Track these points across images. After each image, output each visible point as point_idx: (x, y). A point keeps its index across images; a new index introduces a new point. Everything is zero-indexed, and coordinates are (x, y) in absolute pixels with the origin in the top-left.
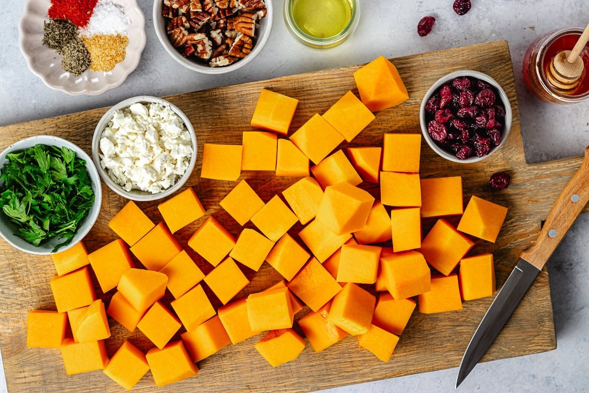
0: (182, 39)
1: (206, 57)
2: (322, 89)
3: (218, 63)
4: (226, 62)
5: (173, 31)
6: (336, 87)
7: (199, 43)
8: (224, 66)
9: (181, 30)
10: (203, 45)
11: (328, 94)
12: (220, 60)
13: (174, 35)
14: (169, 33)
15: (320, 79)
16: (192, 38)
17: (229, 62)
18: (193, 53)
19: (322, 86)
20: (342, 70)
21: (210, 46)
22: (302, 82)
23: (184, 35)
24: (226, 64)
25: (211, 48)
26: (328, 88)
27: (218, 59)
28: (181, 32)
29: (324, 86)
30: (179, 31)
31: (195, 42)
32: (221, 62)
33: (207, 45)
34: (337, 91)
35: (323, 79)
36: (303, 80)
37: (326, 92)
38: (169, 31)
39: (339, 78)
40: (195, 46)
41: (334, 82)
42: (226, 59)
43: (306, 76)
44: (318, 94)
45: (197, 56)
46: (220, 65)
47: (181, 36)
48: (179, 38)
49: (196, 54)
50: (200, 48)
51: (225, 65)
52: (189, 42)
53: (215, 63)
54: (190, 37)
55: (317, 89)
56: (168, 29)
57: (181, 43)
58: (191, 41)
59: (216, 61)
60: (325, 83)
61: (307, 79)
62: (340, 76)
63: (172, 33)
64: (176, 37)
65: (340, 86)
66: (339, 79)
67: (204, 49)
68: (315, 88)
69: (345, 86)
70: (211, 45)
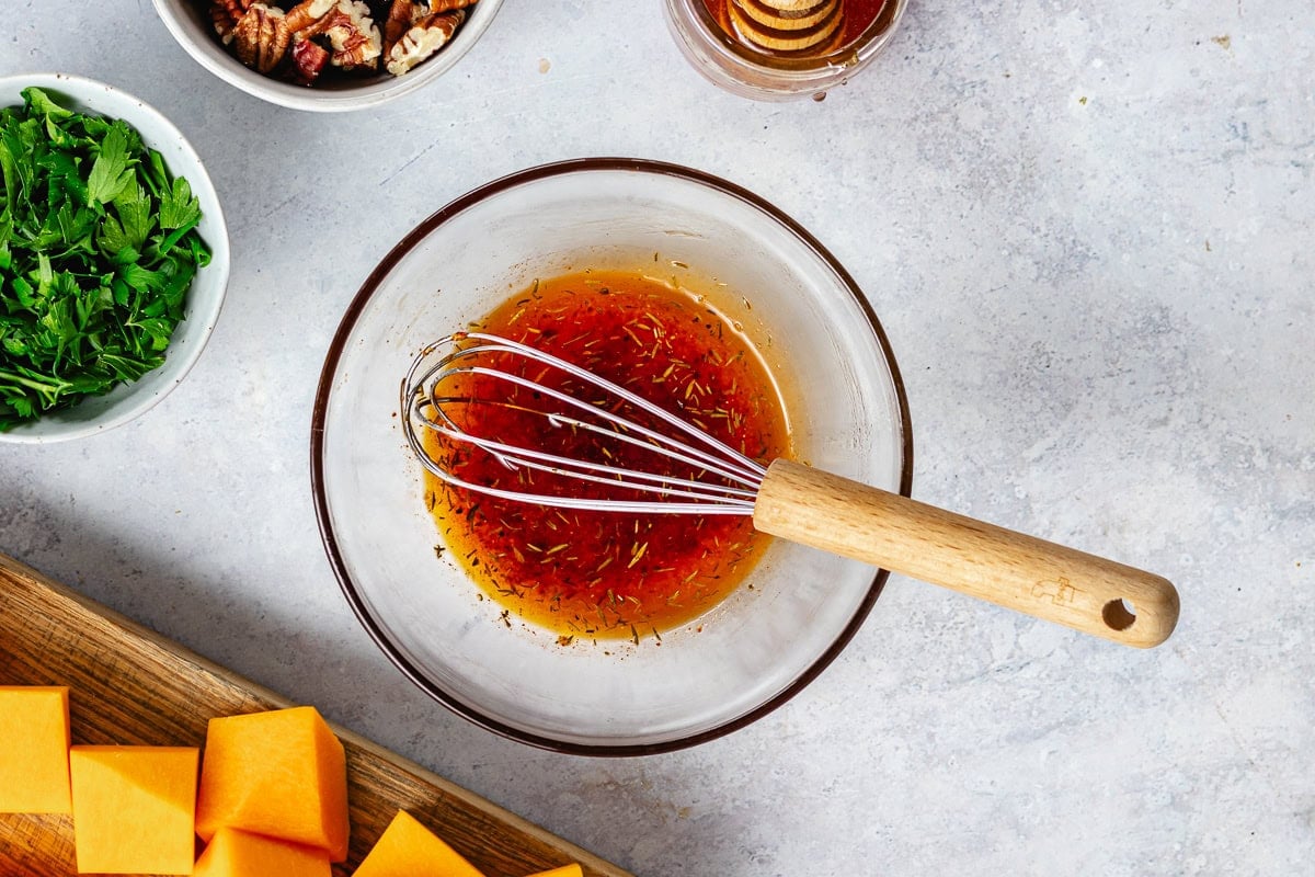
0: (273, 39)
1: (370, 53)
2: (119, 691)
3: (417, 53)
4: (437, 36)
5: (237, 29)
6: (159, 712)
7: (329, 23)
8: (436, 53)
9: (258, 12)
10: (346, 23)
11: (125, 717)
12: (415, 43)
13: (246, 39)
14: (226, 40)
15: (132, 662)
16: (302, 18)
17: (447, 32)
18: (327, 61)
19: (124, 683)
20: (207, 681)
21: (364, 16)
22: (82, 634)
23: (273, 22)
24: (441, 44)
25: (371, 20)
26: (136, 700)
27: (406, 41)
28: (260, 20)
29: (130, 687)
30: (255, 17)
31: (315, 27)
32: (420, 44)
33: (356, 19)
34: (152, 725)
35: (139, 667)
36: (88, 631)
37: (122, 707)
38: (224, 34)
39: (185, 695)
40: (321, 39)
41: (163, 697)
42: (431, 29)
43: (101, 626)
44: (99, 696)
45: (341, 67)
46: (423, 56)
47: (267, 29)
48: (265, 40)
49: (337, 62)
50: (338, 35)
51: (437, 48)
52: (299, 36)
53: (405, 58)
54: (294, 18)
55: (106, 683)
56: (220, 30)
57: (278, 50)
58: (302, 28)
59: (405, 51)
60: (137, 682)
61: (100, 636)
62: (188, 691)
63: (235, 38)
64: (253, 40)
65: (171, 719)
66: (180, 697)
67: (354, 35)
68: (102, 676)
69: (183, 726)
70: (368, 11)
